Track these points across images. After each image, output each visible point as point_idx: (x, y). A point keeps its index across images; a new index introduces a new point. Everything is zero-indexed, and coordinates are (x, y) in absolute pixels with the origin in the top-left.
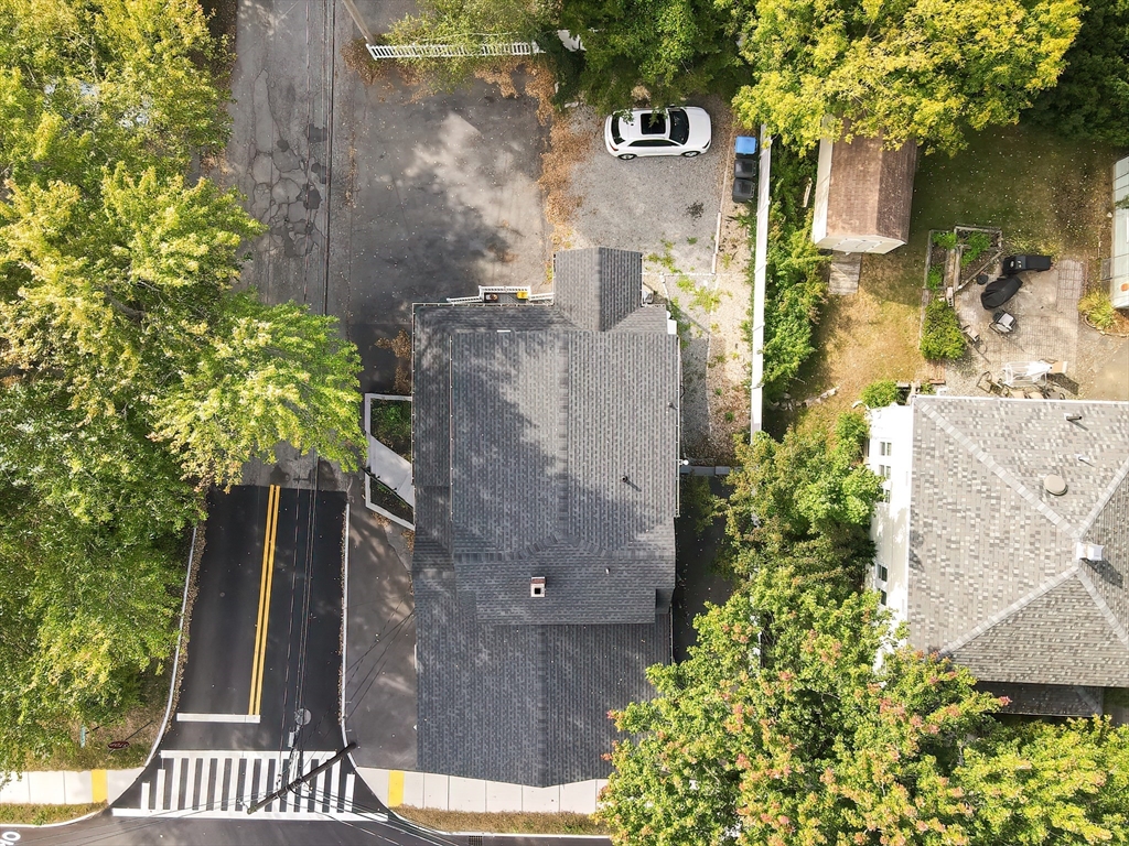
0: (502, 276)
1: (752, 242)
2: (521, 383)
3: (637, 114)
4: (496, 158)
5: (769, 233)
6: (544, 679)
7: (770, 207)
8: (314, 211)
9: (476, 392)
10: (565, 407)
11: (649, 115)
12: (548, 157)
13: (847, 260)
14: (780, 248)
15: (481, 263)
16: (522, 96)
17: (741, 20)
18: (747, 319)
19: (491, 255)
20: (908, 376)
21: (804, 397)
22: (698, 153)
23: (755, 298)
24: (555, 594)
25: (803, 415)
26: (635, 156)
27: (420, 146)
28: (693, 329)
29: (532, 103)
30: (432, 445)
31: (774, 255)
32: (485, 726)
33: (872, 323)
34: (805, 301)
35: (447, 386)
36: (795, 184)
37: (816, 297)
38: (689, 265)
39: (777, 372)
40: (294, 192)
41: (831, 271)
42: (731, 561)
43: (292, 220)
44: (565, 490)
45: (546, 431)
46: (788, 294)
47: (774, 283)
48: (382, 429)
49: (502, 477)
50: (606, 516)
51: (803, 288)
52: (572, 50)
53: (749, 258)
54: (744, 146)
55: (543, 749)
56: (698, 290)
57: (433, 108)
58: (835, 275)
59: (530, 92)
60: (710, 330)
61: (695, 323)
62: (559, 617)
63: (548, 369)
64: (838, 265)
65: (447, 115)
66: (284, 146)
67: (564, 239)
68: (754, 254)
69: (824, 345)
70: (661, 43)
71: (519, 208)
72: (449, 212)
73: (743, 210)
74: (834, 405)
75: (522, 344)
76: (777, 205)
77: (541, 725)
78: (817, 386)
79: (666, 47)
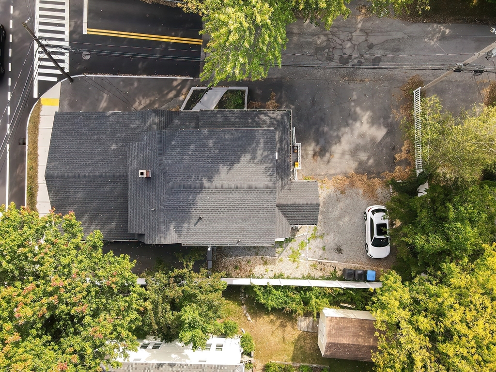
0: (307, 155)
1: (323, 278)
2: (249, 165)
3: (386, 222)
4: (365, 151)
5: (328, 287)
6: (101, 176)
7: (341, 288)
8: (338, 61)
9: (245, 142)
10: (237, 187)
11: (386, 228)
12: (365, 178)
13: (314, 325)
14: (320, 293)
15: (313, 145)
16: (395, 164)
17: (435, 276)
18: (285, 276)
19: (317, 149)
20: (257, 356)
21: (247, 305)
22: (367, 251)
23: (296, 280)
24: (142, 182)
25: (238, 304)
26: (366, 220)
27: (371, 114)
28: (280, 249)
29: (391, 169)
30: (220, 120)
31: (317, 290)
32: (77, 146)
33: (283, 338)
34: (294, 305)
35: (250, 127)
36: (352, 299)
37: (296, 311)
38: (312, 247)
39: (258, 292)
40: (348, 52)
41: (309, 317)
42: (162, 271)
43: (334, 51)
44: (195, 188)
45: (225, 178)
46: (297, 297)
47: (303, 290)
48: (230, 95)
49: (202, 155)
50: (181, 208)
51: (300, 304)
52: (418, 189)
53: (316, 277)
54: (371, 274)
55: (64, 176)
56: (300, 251)
57: (390, 120)
58: (307, 320)
59: (397, 168)
60: (280, 258)
61: (283, 250)
62: (131, 185)
63: (257, 179)
64: (312, 321)
65: (386, 127)
66: (371, 47)
67: (324, 185)
68: (317, 279)
69: (272, 314)
70: (423, 235)
71: (340, 163)
72: (338, 129)
73: (339, 273)
74: (243, 319)
75: (270, 165)
76: (342, 292)
77: (77, 175)
78: (252, 311)
79: (421, 238)
